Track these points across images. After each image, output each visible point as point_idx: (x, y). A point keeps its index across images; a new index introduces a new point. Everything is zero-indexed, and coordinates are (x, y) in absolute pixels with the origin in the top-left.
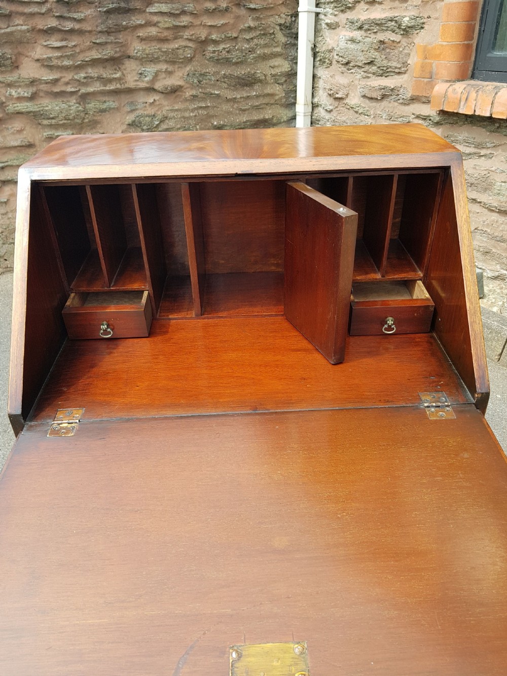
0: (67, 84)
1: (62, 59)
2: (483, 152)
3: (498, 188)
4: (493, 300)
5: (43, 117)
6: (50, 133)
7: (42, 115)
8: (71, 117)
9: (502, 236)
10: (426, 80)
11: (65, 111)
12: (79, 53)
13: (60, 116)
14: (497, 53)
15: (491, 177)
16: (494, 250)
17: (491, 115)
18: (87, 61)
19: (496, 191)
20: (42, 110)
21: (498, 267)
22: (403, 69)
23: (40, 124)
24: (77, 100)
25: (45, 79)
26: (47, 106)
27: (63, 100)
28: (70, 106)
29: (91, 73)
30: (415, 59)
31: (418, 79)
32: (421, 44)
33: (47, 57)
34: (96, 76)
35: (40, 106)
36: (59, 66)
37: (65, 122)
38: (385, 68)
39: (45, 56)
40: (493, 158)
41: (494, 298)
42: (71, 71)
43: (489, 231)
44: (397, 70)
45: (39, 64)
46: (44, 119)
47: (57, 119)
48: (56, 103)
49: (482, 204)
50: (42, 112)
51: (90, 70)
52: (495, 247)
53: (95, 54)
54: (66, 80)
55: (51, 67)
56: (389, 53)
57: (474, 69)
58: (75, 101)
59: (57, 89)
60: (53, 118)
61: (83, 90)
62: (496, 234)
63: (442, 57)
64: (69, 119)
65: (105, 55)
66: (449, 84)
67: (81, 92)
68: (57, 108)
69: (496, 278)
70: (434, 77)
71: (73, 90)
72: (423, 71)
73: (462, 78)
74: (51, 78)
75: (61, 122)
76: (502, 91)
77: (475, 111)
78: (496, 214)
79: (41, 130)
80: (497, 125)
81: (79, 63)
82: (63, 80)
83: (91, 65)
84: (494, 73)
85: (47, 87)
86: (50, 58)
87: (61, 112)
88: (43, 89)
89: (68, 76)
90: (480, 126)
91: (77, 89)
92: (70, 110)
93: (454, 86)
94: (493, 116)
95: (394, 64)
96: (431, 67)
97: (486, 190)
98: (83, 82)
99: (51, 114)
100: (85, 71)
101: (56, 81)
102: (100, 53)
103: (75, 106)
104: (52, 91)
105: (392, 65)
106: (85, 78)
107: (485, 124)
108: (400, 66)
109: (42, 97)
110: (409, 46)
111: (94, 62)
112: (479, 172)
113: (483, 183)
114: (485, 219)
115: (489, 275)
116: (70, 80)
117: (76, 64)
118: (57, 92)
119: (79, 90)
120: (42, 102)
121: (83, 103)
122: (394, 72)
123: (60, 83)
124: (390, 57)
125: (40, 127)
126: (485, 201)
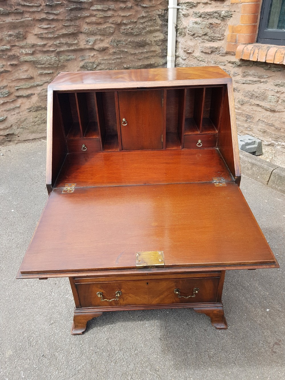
0: (50, 46)
1: (48, 34)
2: (262, 80)
3: (270, 99)
4: (267, 156)
5: (38, 63)
6: (41, 72)
7: (37, 62)
8: (52, 64)
9: (272, 123)
10: (233, 43)
11: (49, 61)
12: (56, 31)
13: (46, 63)
14: (270, 30)
15: (266, 93)
16: (268, 131)
17: (266, 61)
18: (60, 35)
19: (269, 100)
20: (38, 60)
21: (270, 139)
22: (222, 38)
23: (36, 67)
24: (55, 55)
25: (40, 44)
26: (40, 58)
27: (48, 55)
28: (51, 58)
29: (62, 41)
30: (228, 32)
31: (229, 43)
32: (231, 25)
33: (41, 33)
34: (65, 42)
35: (37, 58)
36: (46, 37)
37: (49, 66)
38: (213, 37)
39: (40, 33)
40: (267, 83)
41: (268, 155)
42: (52, 40)
43: (265, 121)
44: (219, 38)
45: (36, 37)
46: (38, 64)
47: (45, 65)
48: (45, 56)
49: (262, 107)
50: (37, 61)
51: (62, 39)
52: (269, 129)
53: (64, 31)
54: (50, 44)
55: (42, 38)
56: (215, 30)
57: (258, 38)
58: (54, 55)
59: (45, 49)
60: (43, 64)
61: (58, 50)
62: (269, 122)
63: (241, 31)
64: (51, 65)
65: (69, 32)
66: (245, 45)
67: (57, 50)
68: (45, 59)
69: (269, 145)
70: (237, 41)
71: (53, 49)
72: (232, 39)
73: (251, 42)
74: (42, 44)
75: (47, 66)
76: (271, 49)
77: (258, 59)
78: (269, 112)
79: (37, 70)
80: (269, 66)
81: (56, 36)
82: (48, 44)
83: (62, 37)
84: (268, 39)
85: (40, 48)
86: (42, 34)
87: (47, 61)
88: (38, 49)
89: (51, 43)
90: (261, 67)
91: (55, 49)
92: (52, 60)
93: (247, 46)
94: (267, 62)
95: (217, 35)
96: (236, 37)
97: (264, 100)
98: (58, 46)
99: (42, 62)
100: (59, 40)
101: (44, 45)
102: (67, 31)
103: (54, 58)
104: (43, 50)
105: (216, 36)
106: (59, 43)
107: (263, 66)
108: (220, 36)
109: (37, 53)
110: (225, 26)
111: (64, 36)
112: (260, 90)
113: (263, 96)
114: (263, 114)
115: (266, 144)
116: (52, 45)
117: (55, 37)
118: (45, 51)
119: (56, 50)
120: (38, 56)
121: (58, 56)
122: (217, 39)
123: (47, 46)
124: (215, 31)
125: (36, 68)
126: (264, 105)
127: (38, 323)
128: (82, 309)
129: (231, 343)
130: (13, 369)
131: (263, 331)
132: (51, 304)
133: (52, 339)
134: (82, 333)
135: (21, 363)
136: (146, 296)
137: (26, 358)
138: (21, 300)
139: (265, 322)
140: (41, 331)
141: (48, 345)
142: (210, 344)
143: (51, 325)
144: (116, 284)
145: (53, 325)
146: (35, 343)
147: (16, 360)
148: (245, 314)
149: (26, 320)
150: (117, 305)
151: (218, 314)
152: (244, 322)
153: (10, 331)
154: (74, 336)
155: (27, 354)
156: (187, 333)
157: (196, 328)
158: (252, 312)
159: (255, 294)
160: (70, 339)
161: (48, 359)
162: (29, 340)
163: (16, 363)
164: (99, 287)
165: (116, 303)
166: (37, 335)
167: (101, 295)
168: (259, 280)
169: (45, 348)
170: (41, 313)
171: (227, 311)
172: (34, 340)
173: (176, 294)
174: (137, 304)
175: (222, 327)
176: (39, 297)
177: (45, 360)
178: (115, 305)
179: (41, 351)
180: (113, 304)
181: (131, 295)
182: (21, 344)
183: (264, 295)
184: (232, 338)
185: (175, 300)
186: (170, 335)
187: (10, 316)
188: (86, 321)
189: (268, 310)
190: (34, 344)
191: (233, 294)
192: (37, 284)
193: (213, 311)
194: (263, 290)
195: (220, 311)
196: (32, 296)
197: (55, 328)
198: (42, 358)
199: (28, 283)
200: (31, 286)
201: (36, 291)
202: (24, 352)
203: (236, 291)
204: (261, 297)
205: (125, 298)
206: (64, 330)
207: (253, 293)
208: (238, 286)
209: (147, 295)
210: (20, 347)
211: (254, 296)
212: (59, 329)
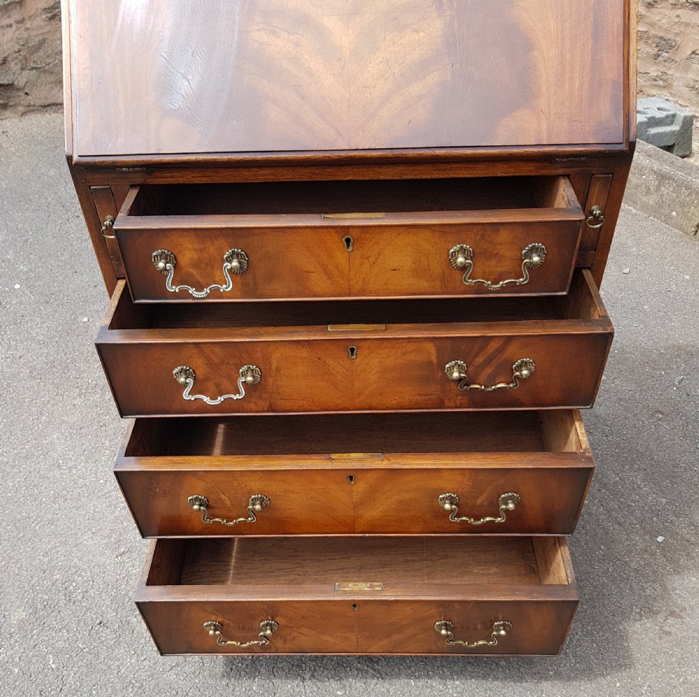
127: (89, 552)
130: (28, 649)
131: (644, 585)
132: (119, 509)
133: (123, 586)
135: (47, 639)
137: (60, 627)
138: (44, 500)
139: (649, 565)
140: (96, 570)
141: (112, 601)
143: (119, 558)
145: (125, 557)
146: (81, 595)
147: (35, 631)
148: (602, 546)
149: (58, 544)
152: (596, 564)
153: (19, 568)
155: (62, 619)
158: (620, 543)
159: (632, 501)
161: (111, 631)
162: (66, 588)
163: (35, 637)
166: (85, 578)
169: (105, 606)
170: (94, 530)
172: (78, 589)
176: (90, 494)
177: (106, 634)
179: (95, 614)
182: (46, 597)
183: (654, 505)
187: (19, 534)
189: (660, 539)
190: (79, 597)
192: (83, 464)
194: (654, 493)
196: (73, 491)
198: (96, 628)
199: (61, 462)
200: (70, 469)
201: (81, 480)
202: (54, 614)
204: (646, 508)
207: (625, 500)
210: (45, 603)
211: (629, 506)
212: (139, 567)
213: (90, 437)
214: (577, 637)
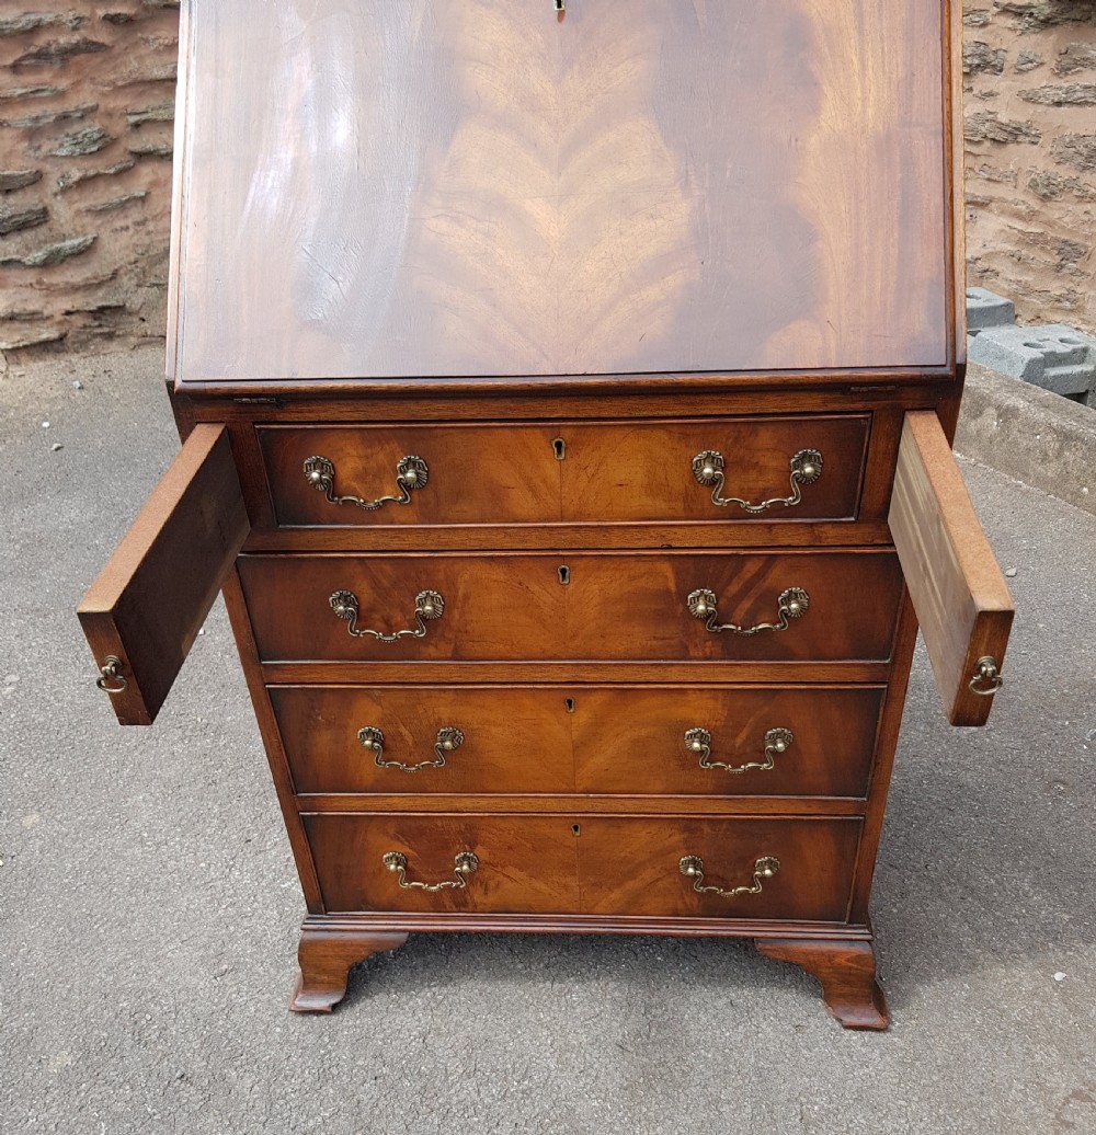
127: (174, 969)
128: (331, 919)
129: (896, 1081)
130: (71, 1113)
131: (1031, 1046)
132: (224, 906)
133: (220, 1023)
134: (330, 1010)
135: (100, 1097)
136: (573, 882)
137: (122, 1080)
138: (115, 890)
139: (1041, 1016)
140: (183, 997)
141: (202, 1043)
142: (813, 1079)
143: (218, 979)
144: (454, 825)
145: (228, 979)
146: (157, 1033)
147: (84, 1085)
148: (966, 985)
149: (128, 957)
150: (463, 909)
151: (850, 968)
152: (955, 1012)
153: (69, 990)
154: (300, 1019)
155: (126, 1070)
156: (728, 1034)
157: (761, 1020)
158: (995, 980)
159: (1016, 916)
160: (286, 1027)
161: (198, 1090)
162: (136, 1023)
163: (83, 1094)
164: (392, 832)
165: (460, 902)
166: (165, 1008)
167: (398, 864)
168: (1037, 869)
169: (192, 1051)
170: (185, 937)
171: (894, 970)
172: (154, 1023)
173: (688, 876)
174: (537, 910)
175: (865, 1021)
176: (183, 883)
177: (189, 1093)
178: (454, 909)
179: (175, 1062)
180: (448, 903)
181: (512, 871)
182: (105, 1034)
183: (1050, 923)
184: (901, 1063)
185: (685, 903)
186: (660, 1037)
187: (73, 939)
188: (345, 965)
189: (1059, 976)
190: (154, 1037)
191: (925, 911)
192: (177, 839)
193: (831, 956)
194: (1050, 905)
195: (859, 958)
196: (158, 879)
197: (235, 988)
198: (176, 1084)
199: (146, 835)
200: (158, 845)
201: (173, 862)
202: (114, 1061)
203: (939, 902)
204: (1038, 927)
205: (492, 884)
206: (267, 995)
208: (949, 885)
209: (575, 874)
210: (103, 1044)
211: (1011, 924)
212: (247, 993)
213: (191, 800)
214: (922, 1125)
